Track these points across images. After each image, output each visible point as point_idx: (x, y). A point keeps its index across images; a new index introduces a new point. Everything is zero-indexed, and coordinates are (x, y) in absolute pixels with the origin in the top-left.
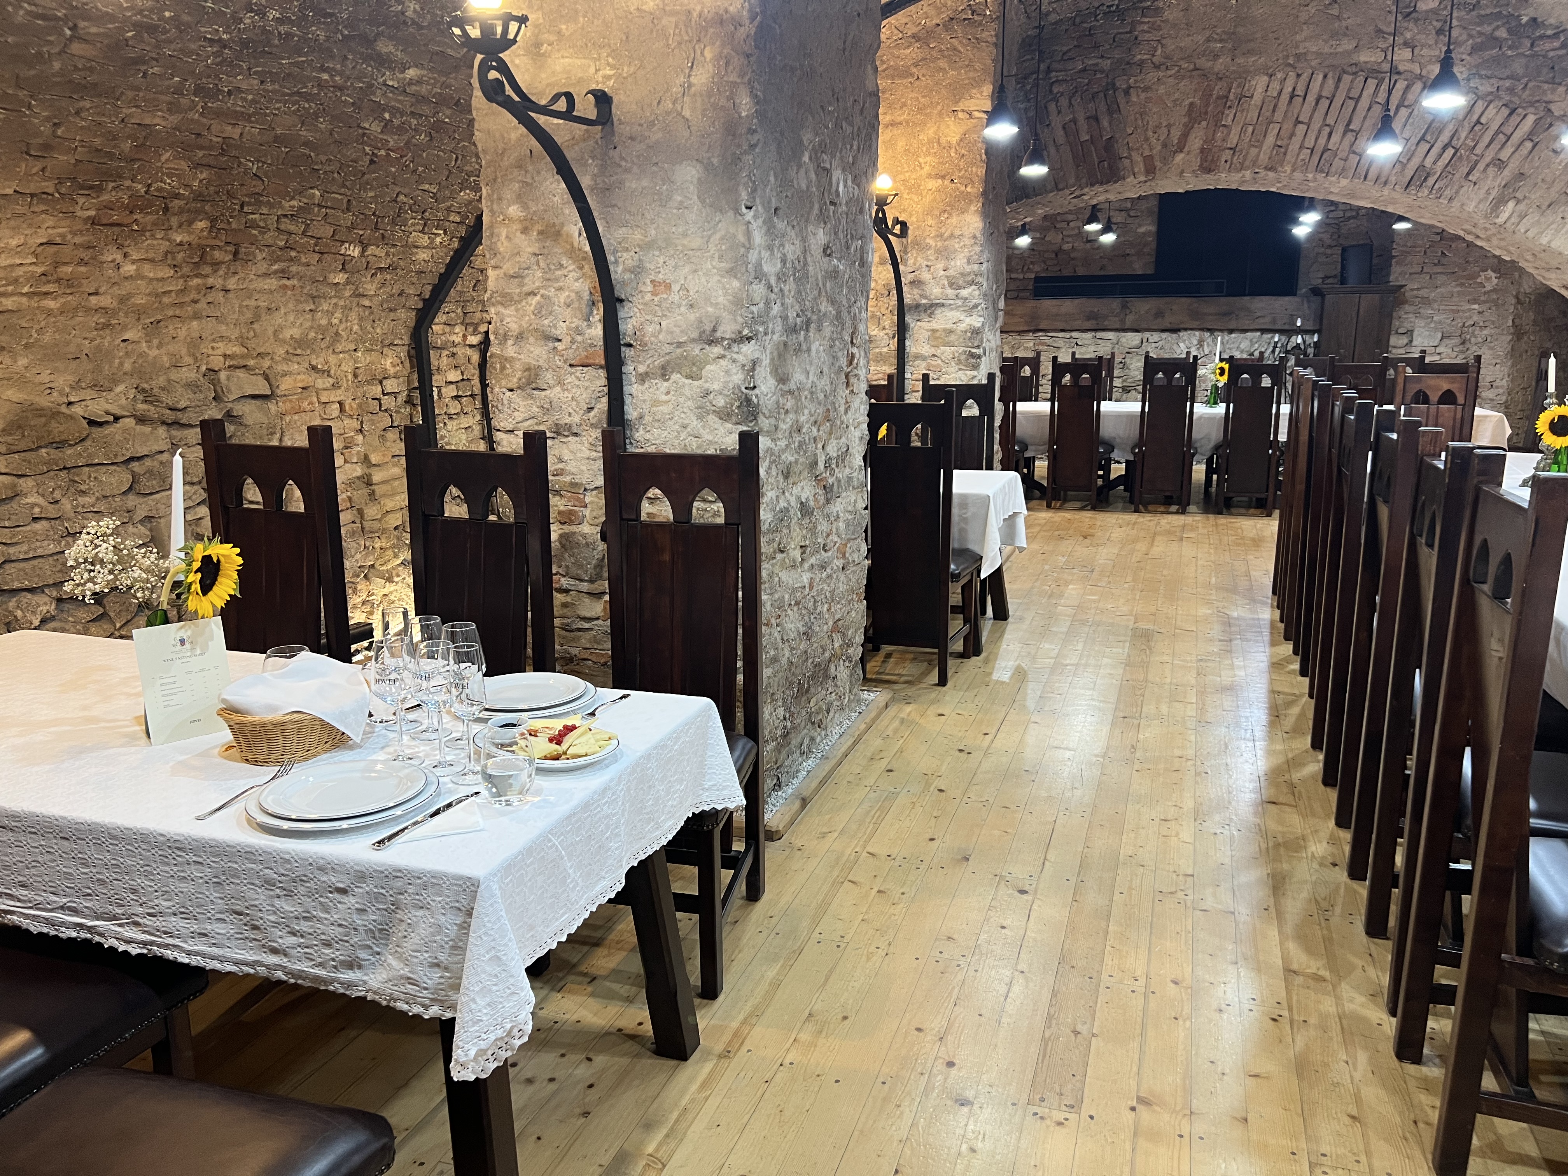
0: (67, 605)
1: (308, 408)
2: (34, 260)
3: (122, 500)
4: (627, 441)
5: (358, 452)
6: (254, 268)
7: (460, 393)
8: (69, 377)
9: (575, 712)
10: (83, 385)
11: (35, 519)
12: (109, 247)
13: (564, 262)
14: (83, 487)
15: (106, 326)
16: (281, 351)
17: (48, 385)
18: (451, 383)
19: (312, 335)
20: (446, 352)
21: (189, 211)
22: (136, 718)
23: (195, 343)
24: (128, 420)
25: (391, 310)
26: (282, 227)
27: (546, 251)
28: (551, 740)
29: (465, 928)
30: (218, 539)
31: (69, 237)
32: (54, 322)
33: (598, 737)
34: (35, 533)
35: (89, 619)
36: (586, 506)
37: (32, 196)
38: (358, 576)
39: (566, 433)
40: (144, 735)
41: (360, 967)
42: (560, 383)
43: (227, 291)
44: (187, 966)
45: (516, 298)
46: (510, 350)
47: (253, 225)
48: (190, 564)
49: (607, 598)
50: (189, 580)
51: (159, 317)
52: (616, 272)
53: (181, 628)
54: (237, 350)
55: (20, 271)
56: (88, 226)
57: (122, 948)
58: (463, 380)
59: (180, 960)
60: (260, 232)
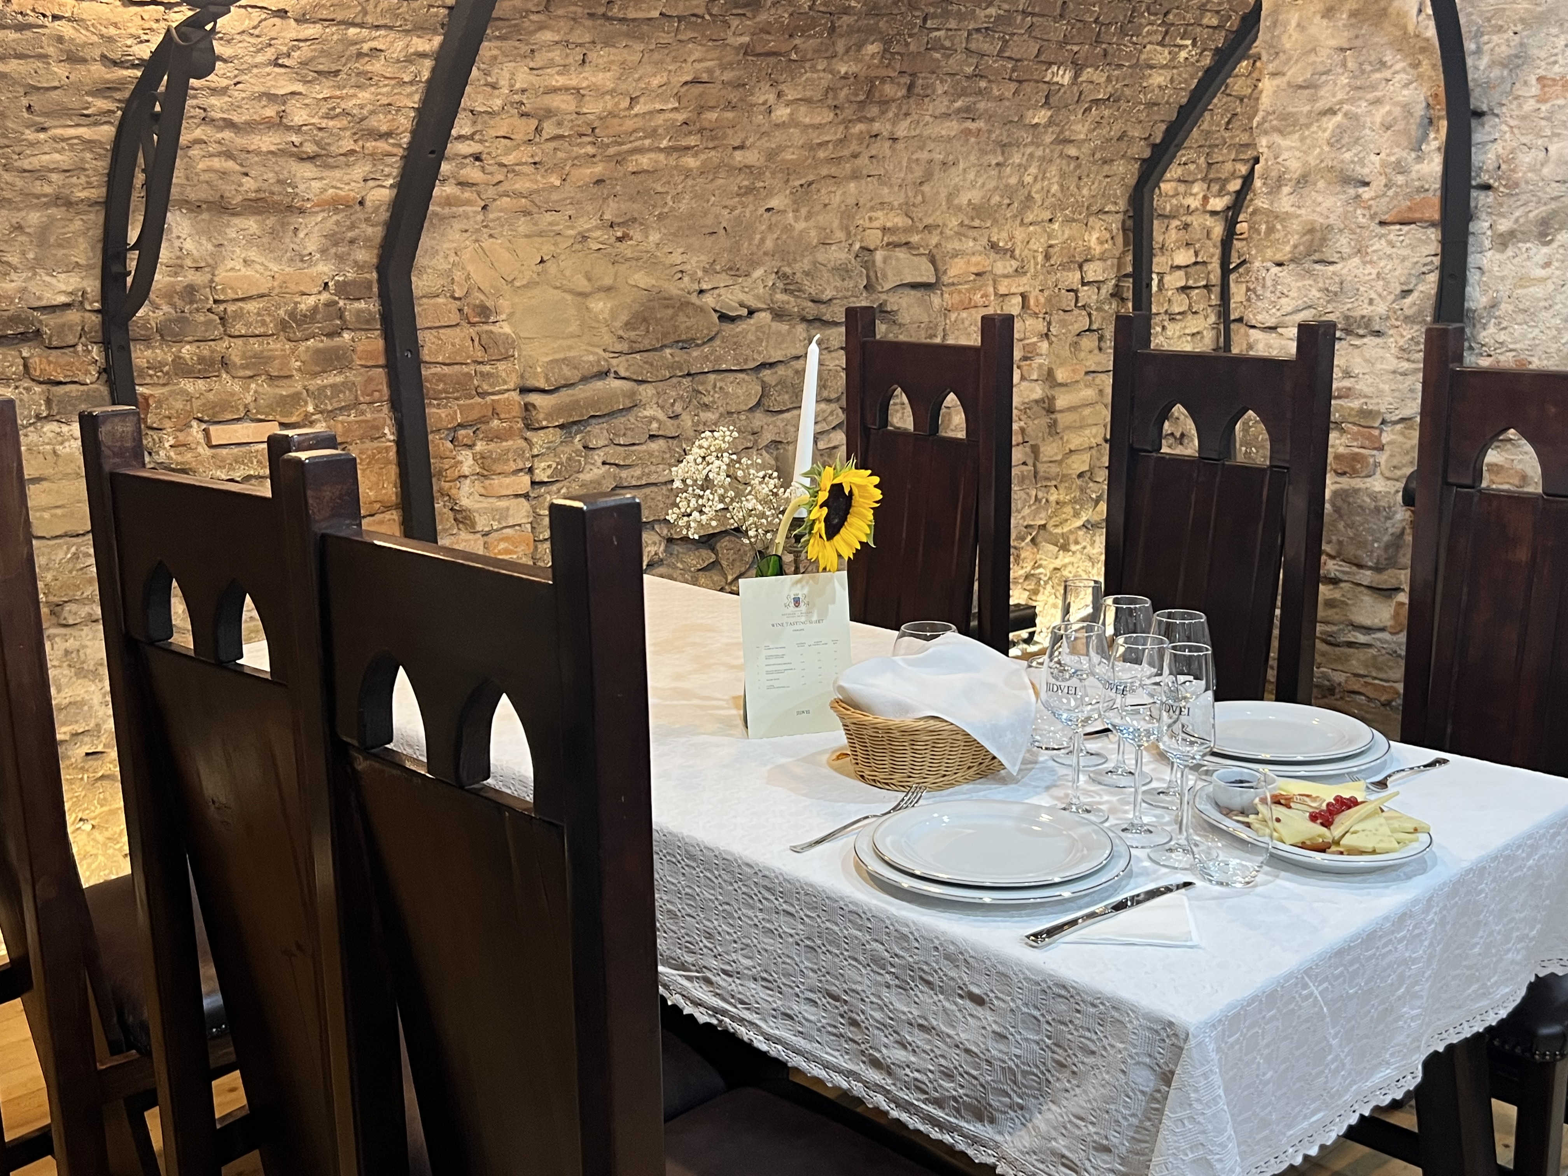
0: (676, 548)
1: (980, 302)
2: (677, 105)
3: (747, 418)
4: (1466, 344)
5: (1040, 366)
6: (931, 107)
7: (1191, 283)
8: (702, 258)
9: (1352, 777)
10: (718, 268)
11: (652, 437)
12: (762, 83)
13: (1388, 58)
14: (706, 400)
15: (750, 190)
16: (954, 222)
17: (679, 268)
18: (1179, 267)
19: (996, 199)
20: (1175, 223)
21: (859, 30)
22: (734, 698)
23: (848, 214)
24: (763, 315)
25: (1105, 162)
26: (973, 46)
27: (1358, 43)
28: (1313, 818)
29: (1157, 1101)
30: (853, 461)
31: (717, 73)
32: (693, 186)
33: (1396, 824)
34: (651, 454)
35: (699, 567)
36: (1381, 448)
37: (680, 19)
38: (1023, 539)
39: (1361, 332)
40: (740, 723)
41: (992, 1121)
42: (1360, 251)
43: (895, 140)
44: (765, 1054)
45: (1303, 120)
46: (1285, 202)
47: (934, 46)
48: (815, 495)
49: (1403, 598)
50: (812, 517)
51: (811, 178)
52: (1476, 68)
53: (798, 581)
54: (898, 220)
55: (660, 120)
56: (741, 56)
57: (688, 1010)
58: (1196, 263)
59: (756, 1044)
60: (943, 55)
